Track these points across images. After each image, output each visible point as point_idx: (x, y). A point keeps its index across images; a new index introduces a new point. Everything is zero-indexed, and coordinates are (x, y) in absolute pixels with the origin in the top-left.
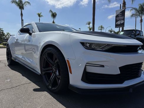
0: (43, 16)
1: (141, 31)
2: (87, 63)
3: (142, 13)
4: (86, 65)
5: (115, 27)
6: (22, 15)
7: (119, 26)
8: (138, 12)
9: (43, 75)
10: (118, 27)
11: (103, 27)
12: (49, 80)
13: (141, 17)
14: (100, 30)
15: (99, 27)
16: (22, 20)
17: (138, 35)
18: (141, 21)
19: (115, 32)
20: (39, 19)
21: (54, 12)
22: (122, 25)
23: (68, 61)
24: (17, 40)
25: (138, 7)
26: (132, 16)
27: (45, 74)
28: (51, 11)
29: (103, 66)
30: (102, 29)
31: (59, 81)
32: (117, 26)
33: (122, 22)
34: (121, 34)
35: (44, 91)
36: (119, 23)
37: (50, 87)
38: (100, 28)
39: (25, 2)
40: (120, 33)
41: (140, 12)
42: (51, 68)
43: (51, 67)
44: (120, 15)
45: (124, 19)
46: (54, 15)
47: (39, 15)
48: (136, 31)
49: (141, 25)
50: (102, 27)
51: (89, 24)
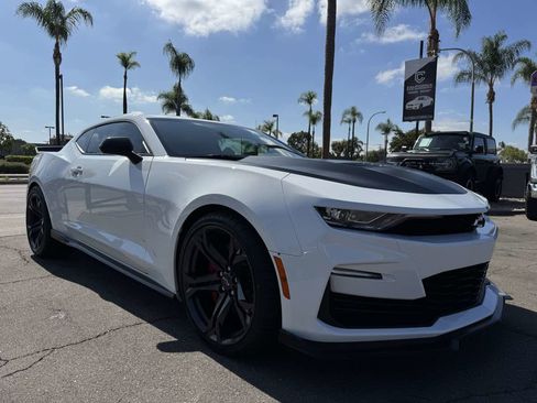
0: (139, 65)
1: (490, 137)
2: (335, 269)
3: (493, 70)
4: (332, 273)
5: (404, 120)
6: (57, 56)
7: (418, 117)
8: (481, 64)
9: (187, 297)
10: (412, 118)
11: (359, 114)
12: (209, 317)
13: (491, 85)
14: (350, 122)
15: (346, 113)
16: (59, 77)
17: (480, 150)
18: (491, 97)
19: (400, 133)
20: (125, 77)
21: (180, 52)
22: (428, 113)
23: (278, 261)
24: (75, 173)
25: (479, 50)
26: (460, 77)
27: (193, 297)
28: (170, 47)
29: (378, 276)
30: (354, 122)
31: (245, 318)
32: (408, 115)
33: (427, 102)
34: (421, 145)
35: (192, 350)
36: (415, 104)
37: (214, 338)
38: (349, 116)
39: (73, 12)
40: (420, 140)
41: (487, 66)
42: (214, 277)
43: (215, 275)
44: (420, 77)
45: (432, 94)
46: (181, 64)
47: (125, 62)
48: (472, 136)
49: (488, 110)
50: (354, 113)
51: (309, 101)
